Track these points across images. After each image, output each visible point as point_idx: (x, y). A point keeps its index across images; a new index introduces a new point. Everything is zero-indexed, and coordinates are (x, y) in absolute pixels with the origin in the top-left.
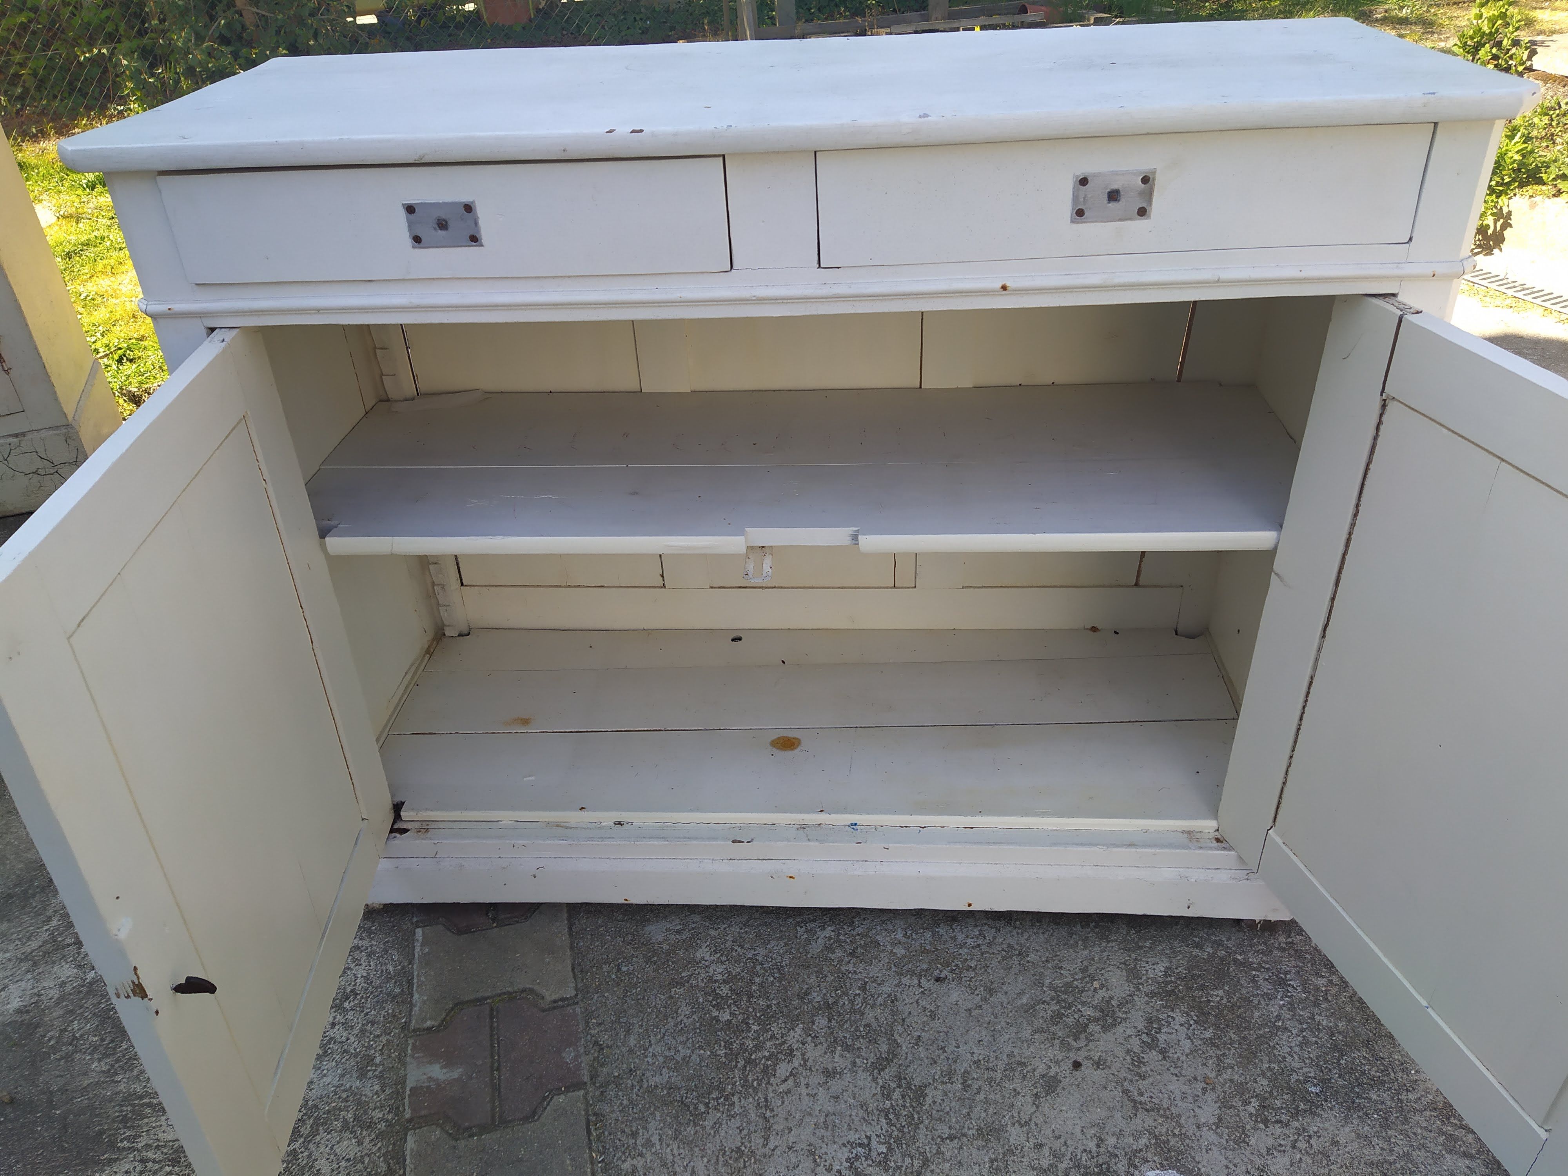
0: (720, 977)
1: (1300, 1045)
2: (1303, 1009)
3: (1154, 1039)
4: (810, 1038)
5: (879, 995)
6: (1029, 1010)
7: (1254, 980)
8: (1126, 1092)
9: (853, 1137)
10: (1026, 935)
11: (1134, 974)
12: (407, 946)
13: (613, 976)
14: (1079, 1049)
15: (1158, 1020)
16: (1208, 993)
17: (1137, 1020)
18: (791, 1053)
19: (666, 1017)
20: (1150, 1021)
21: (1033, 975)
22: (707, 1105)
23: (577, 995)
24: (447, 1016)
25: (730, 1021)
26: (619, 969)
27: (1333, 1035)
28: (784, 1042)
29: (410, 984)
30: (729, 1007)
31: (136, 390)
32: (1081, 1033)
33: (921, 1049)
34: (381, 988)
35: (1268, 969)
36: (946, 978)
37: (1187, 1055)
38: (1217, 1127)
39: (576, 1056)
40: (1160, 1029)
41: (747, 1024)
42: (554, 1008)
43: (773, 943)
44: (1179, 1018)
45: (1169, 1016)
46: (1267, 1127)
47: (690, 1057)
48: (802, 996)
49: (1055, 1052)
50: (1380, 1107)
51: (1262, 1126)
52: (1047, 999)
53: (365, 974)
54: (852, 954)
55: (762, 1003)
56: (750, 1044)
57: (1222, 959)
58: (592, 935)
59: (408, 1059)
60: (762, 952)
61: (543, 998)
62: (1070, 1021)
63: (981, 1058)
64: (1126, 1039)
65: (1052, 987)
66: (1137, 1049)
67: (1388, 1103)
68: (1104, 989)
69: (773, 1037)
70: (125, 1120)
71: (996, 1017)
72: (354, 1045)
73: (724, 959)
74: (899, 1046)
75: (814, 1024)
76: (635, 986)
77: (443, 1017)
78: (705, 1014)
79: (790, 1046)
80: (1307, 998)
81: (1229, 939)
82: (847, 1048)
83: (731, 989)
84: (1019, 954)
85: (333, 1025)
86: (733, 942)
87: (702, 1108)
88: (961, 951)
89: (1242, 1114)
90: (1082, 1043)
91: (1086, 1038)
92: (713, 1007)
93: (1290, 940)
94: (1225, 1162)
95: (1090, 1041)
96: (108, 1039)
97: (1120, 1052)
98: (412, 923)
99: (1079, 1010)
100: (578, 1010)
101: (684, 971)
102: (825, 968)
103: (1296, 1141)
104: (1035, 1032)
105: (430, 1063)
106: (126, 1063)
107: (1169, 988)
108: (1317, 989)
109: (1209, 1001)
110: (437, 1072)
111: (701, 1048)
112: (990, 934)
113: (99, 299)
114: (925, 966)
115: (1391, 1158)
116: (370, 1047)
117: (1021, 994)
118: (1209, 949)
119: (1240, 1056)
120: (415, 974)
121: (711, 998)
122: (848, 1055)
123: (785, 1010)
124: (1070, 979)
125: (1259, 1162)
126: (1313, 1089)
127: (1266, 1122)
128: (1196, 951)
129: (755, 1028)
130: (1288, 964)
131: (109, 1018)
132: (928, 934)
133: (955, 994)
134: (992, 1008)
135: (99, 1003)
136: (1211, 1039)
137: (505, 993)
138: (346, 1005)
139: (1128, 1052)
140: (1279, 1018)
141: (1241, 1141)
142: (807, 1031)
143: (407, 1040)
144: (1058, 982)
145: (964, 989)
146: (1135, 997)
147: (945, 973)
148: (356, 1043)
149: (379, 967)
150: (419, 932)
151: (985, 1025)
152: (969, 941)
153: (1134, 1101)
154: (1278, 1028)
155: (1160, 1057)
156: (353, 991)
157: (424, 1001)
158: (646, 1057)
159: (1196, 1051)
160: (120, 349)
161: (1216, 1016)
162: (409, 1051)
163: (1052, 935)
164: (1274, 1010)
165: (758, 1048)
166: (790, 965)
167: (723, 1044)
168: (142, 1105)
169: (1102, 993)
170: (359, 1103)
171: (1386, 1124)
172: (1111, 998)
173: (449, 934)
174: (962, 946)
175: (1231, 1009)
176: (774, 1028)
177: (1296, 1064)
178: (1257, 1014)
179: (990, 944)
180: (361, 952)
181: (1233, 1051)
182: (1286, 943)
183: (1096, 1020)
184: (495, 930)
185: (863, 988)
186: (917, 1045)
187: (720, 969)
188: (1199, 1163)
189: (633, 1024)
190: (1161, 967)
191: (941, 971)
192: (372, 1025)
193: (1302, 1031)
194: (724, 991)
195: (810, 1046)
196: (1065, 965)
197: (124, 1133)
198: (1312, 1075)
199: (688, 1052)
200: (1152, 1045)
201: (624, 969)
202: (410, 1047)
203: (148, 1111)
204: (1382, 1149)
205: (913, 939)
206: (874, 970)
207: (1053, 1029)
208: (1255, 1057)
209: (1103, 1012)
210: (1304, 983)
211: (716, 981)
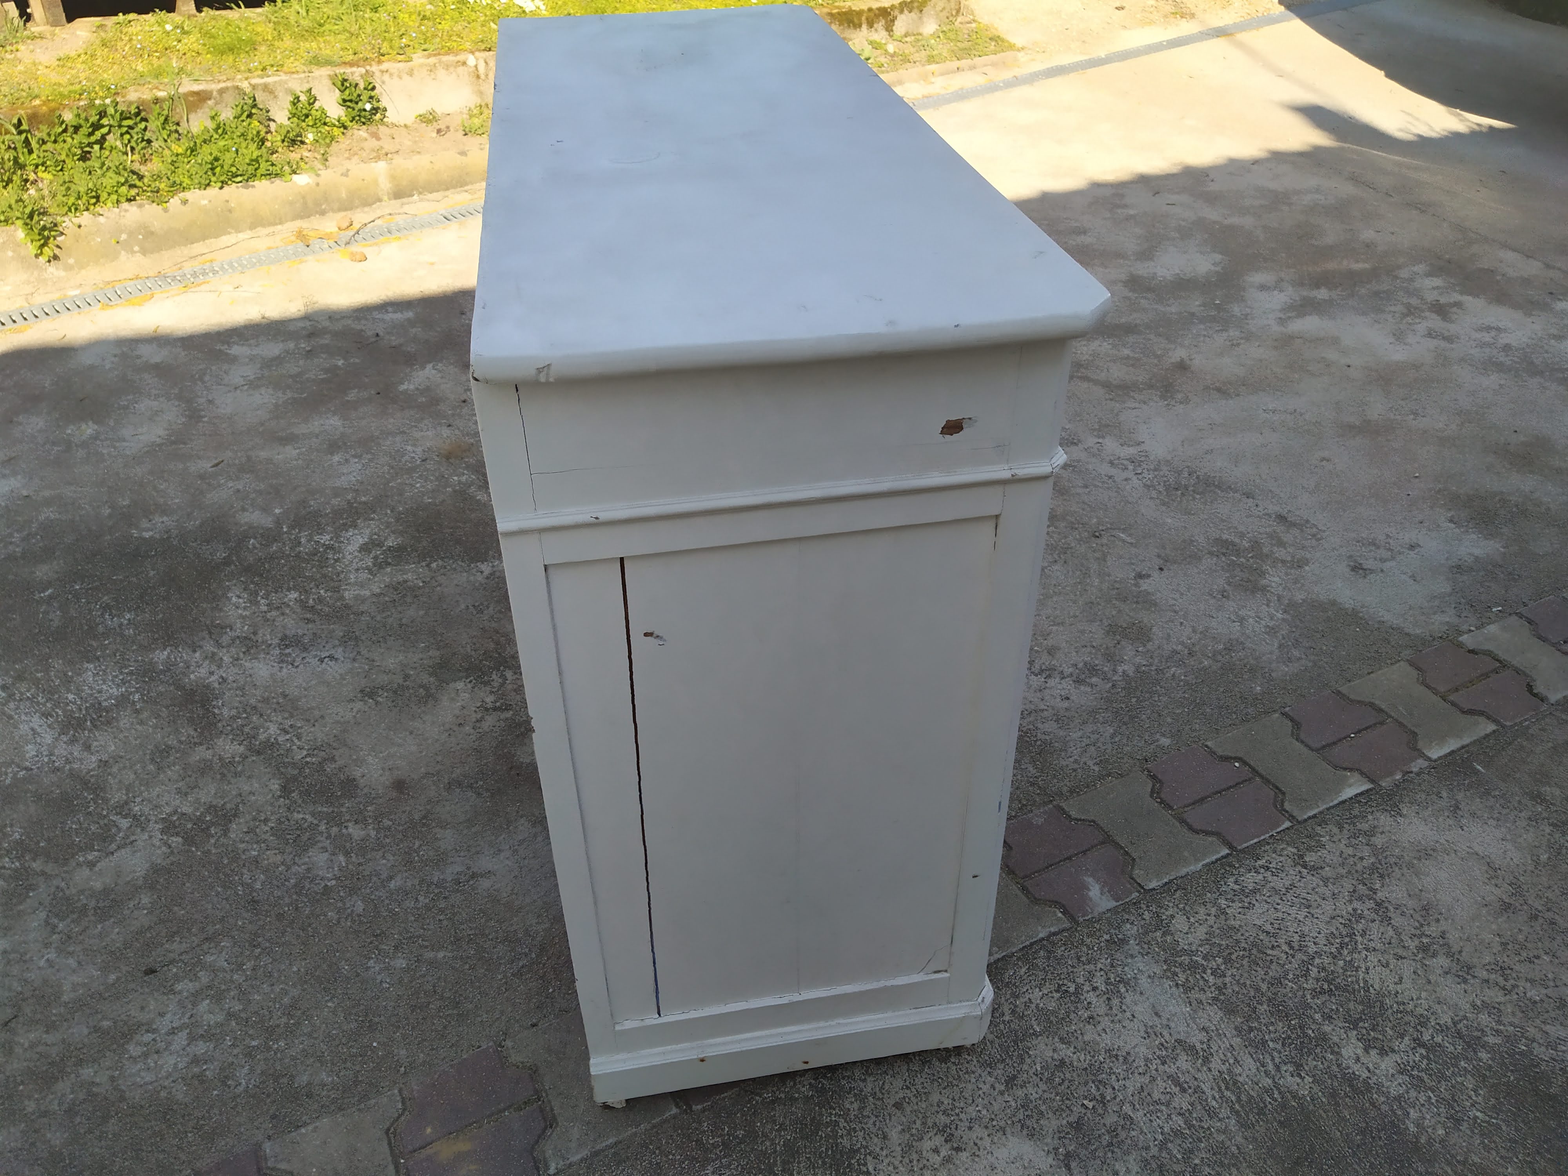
12: (995, 967)
24: (1046, 905)
29: (1032, 945)
34: (1045, 967)
39: (1037, 817)
53: (1037, 990)
59: (1096, 914)
70: (1261, 1112)
72: (1103, 962)
77: (1049, 908)
85: (1095, 989)
105: (1091, 900)
110: (1095, 891)
116: (1100, 949)
120: (1022, 944)
138: (1072, 989)
143: (1081, 923)
148: (1100, 963)
149: (1026, 981)
156: (1057, 991)
157: (1043, 925)
162: (1090, 916)
168: (1242, 1106)
170: (1146, 933)
180: (1016, 1006)
192: (1080, 957)
197: (1270, 1103)
202: (1086, 918)
203: (1244, 1098)
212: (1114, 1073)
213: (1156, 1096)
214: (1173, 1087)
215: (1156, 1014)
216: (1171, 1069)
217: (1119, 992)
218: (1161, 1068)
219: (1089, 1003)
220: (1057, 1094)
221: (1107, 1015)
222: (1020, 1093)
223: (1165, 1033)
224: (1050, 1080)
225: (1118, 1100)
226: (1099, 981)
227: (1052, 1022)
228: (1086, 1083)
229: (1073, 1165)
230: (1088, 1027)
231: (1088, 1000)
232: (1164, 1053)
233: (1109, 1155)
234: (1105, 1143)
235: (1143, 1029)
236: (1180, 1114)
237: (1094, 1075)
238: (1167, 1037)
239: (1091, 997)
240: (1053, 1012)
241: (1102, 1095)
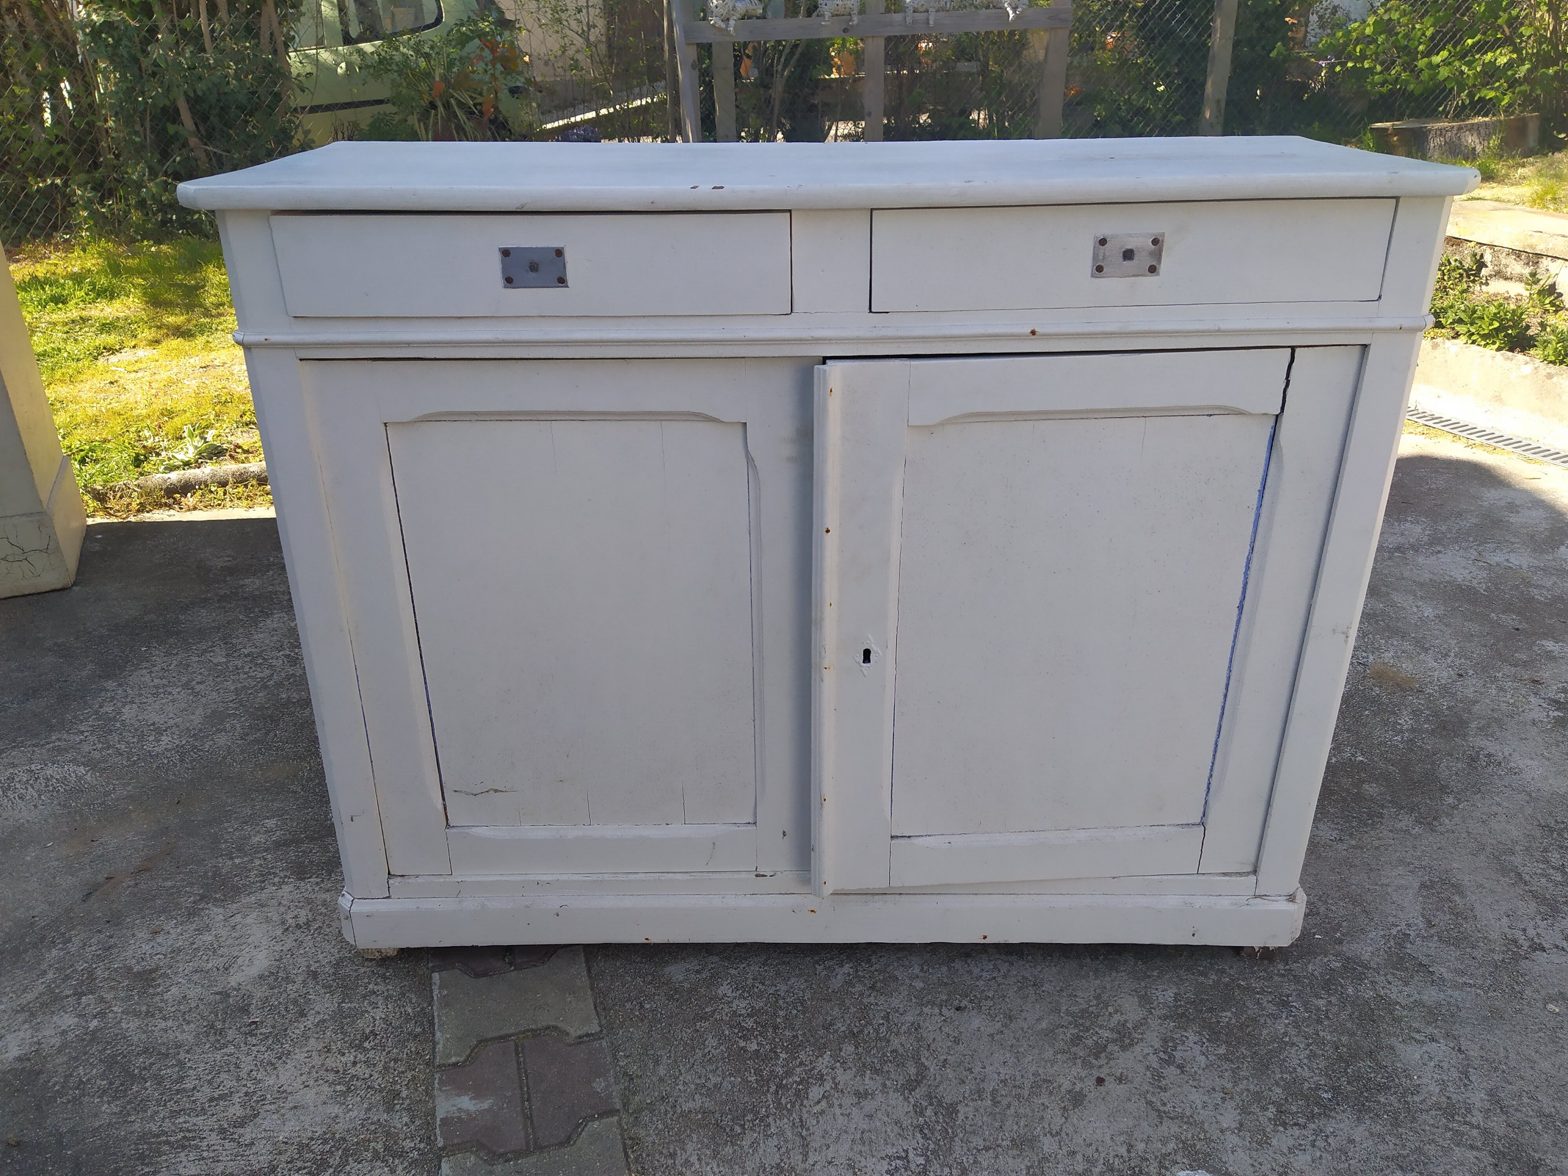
0: (743, 1012)
1: (1308, 1057)
2: (1307, 1026)
3: (1171, 1056)
4: (838, 1064)
5: (902, 1024)
6: (1049, 1034)
7: (1258, 1003)
8: (1149, 1103)
9: (890, 1151)
10: (1039, 968)
11: (1145, 1000)
12: (424, 989)
13: (637, 1013)
14: (1100, 1067)
15: (1173, 1039)
16: (1217, 1015)
17: (1153, 1039)
18: (821, 1078)
19: (693, 1049)
20: (1165, 1041)
21: (1050, 1003)
22: (742, 1126)
23: (601, 1031)
24: (471, 1052)
25: (758, 1051)
26: (642, 1007)
27: (1337, 1048)
28: (814, 1068)
29: (432, 1024)
30: (756, 1037)
31: (101, 488)
32: (1101, 1052)
33: (948, 1071)
34: (401, 1028)
35: (1270, 993)
36: (966, 1007)
37: (1203, 1069)
38: (1240, 1131)
39: (606, 1086)
40: (1176, 1047)
41: (775, 1052)
42: (580, 1043)
43: (793, 980)
44: (1192, 1037)
45: (1182, 1036)
46: (1286, 1129)
47: (721, 1083)
48: (827, 1027)
49: (1077, 1070)
50: (1389, 1108)
51: (1281, 1128)
52: (1066, 1024)
53: (383, 1016)
54: (872, 988)
55: (788, 1034)
56: (780, 1071)
57: (1227, 985)
58: (611, 976)
59: (436, 1093)
60: (783, 988)
61: (568, 1034)
62: (1090, 1042)
63: (1007, 1077)
64: (1144, 1057)
65: (1068, 1013)
66: (1156, 1065)
67: (1396, 1105)
68: (1119, 1014)
69: (801, 1064)
70: (142, 1157)
71: (1018, 1041)
72: (378, 1081)
73: (746, 995)
74: (926, 1068)
75: (841, 1050)
76: (660, 1021)
77: (468, 1053)
78: (732, 1045)
79: (820, 1071)
80: (1309, 1016)
81: (1231, 967)
82: (877, 1072)
83: (756, 1022)
84: (1034, 985)
85: (355, 1063)
86: (753, 979)
87: (738, 1129)
88: (977, 983)
89: (1261, 1119)
90: (1103, 1061)
91: (1107, 1057)
92: (740, 1038)
93: (1287, 967)
94: (1250, 1161)
95: (1110, 1059)
96: (117, 1083)
97: (1141, 1068)
98: (428, 969)
99: (1097, 1032)
100: (604, 1044)
101: (707, 1006)
102: (846, 1001)
103: (1315, 1141)
104: (1056, 1053)
105: (459, 1096)
106: (139, 1105)
107: (1180, 1011)
108: (1318, 1009)
109: (1219, 1022)
110: (467, 1103)
111: (731, 1075)
112: (1004, 968)
113: (59, 405)
114: (944, 997)
115: (1405, 1153)
116: (395, 1083)
117: (1038, 1020)
118: (1213, 977)
119: (1254, 1068)
120: (436, 1014)
121: (736, 1031)
122: (877, 1078)
123: (811, 1039)
124: (1085, 1006)
125: (1282, 1160)
126: (1325, 1095)
127: (1284, 1125)
128: (1201, 979)
129: (783, 1056)
130: (1289, 988)
131: (117, 1063)
132: (944, 969)
133: (976, 1021)
134: (1013, 1032)
135: (105, 1049)
136: (1224, 1054)
137: (528, 1031)
138: (366, 1044)
139: (1148, 1068)
140: (1285, 1034)
141: (1264, 1142)
142: (835, 1058)
143: (433, 1075)
144: (1074, 1009)
145: (984, 1016)
146: (1149, 1020)
147: (964, 1003)
148: (380, 1079)
149: (397, 1009)
150: (436, 976)
151: (1009, 1048)
152: (984, 974)
153: (1158, 1111)
154: (1286, 1043)
155: (1179, 1071)
156: (372, 1032)
157: (447, 1039)
158: (678, 1085)
159: (1212, 1065)
160: (82, 450)
161: (1226, 1035)
162: (437, 1085)
163: (1064, 967)
164: (1281, 1029)
165: (789, 1073)
166: (812, 999)
167: (752, 1071)
169: (1117, 1017)
170: (388, 1134)
171: (1396, 1123)
172: (1126, 1021)
173: (467, 977)
174: (979, 978)
175: (1241, 1028)
176: (802, 1055)
177: (1306, 1073)
178: (1265, 1032)
179: (1005, 977)
180: (378, 996)
181: (1246, 1064)
182: (1285, 970)
183: (1114, 1041)
184: (513, 974)
185: (887, 1017)
186: (944, 1066)
187: (743, 1004)
188: (1226, 1163)
189: (661, 1056)
190: (1170, 993)
191: (960, 1001)
192: (396, 1062)
193: (1308, 1045)
194: (750, 1023)
195: (839, 1071)
196: (1079, 993)
198: (1323, 1082)
199: (719, 1079)
200: (1170, 1061)
201: (647, 1006)
202: (436, 1081)
204: (1395, 1145)
205: (930, 974)
206: (895, 1002)
207: (1073, 1049)
208: (1267, 1069)
209: (1120, 1034)
210: (1306, 1004)
211: (740, 1015)
212: (267, 1051)
213: (223, 1076)
214: (221, 1092)
215: (295, 1107)
216: (236, 1099)
217: (339, 1084)
218: (245, 1089)
219: (344, 1054)
220: (280, 1003)
221: (323, 1065)
222: (300, 979)
223: (272, 1107)
224: (295, 1002)
225: (242, 1045)
226: (361, 1070)
227: (345, 1018)
228: (273, 1027)
229: (218, 997)
230: (322, 1045)
231: (347, 1055)
232: (255, 1098)
233: (205, 1024)
234: (217, 1023)
235: (290, 1089)
236: (194, 1088)
237: (277, 1035)
238: (267, 1107)
239: (349, 1058)
240: (354, 1022)
241: (256, 1035)
